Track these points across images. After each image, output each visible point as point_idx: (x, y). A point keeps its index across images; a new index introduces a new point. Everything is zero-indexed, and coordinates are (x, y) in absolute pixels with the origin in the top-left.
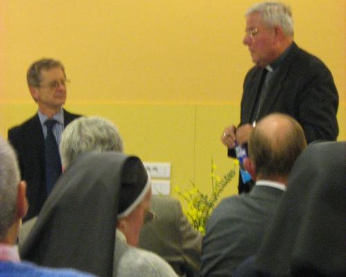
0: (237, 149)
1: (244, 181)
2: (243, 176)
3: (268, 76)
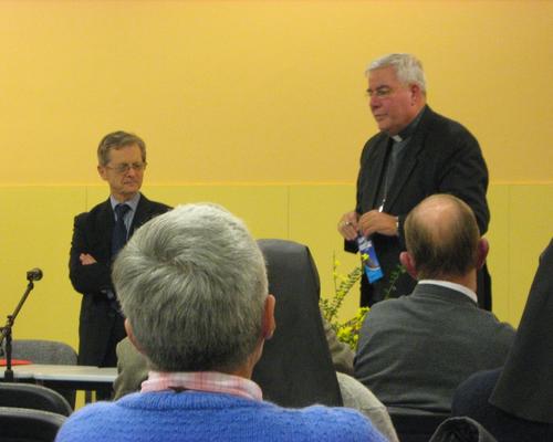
0: (360, 241)
1: (371, 280)
2: (369, 274)
3: (395, 147)
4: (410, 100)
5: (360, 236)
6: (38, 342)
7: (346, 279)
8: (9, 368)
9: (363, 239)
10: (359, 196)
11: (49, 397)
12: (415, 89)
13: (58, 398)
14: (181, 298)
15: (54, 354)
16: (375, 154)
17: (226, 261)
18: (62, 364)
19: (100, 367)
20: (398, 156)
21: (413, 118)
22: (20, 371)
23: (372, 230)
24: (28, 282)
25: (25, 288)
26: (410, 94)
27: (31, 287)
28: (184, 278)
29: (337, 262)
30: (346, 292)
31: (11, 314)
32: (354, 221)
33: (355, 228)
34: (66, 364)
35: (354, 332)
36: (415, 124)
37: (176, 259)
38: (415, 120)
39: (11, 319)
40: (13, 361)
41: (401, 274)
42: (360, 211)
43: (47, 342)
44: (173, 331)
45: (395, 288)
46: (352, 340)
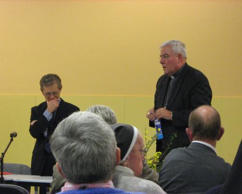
3: (171, 81)
4: (178, 61)
5: (156, 119)
6: (14, 165)
7: (151, 139)
8: (2, 176)
9: (157, 120)
10: (156, 102)
11: (21, 190)
12: (180, 56)
13: (25, 191)
14: (85, 154)
15: (21, 170)
16: (163, 83)
17: (102, 136)
18: (25, 174)
19: (42, 176)
20: (173, 84)
21: (179, 68)
22: (7, 177)
23: (161, 116)
24: (11, 138)
25: (9, 141)
26: (178, 58)
27: (12, 140)
28: (86, 145)
29: (147, 132)
30: (150, 145)
31: (3, 152)
32: (153, 112)
33: (153, 115)
34: (27, 174)
35: (154, 162)
36: (180, 71)
37: (81, 138)
38: (180, 69)
39: (3, 154)
40: (4, 173)
41: (175, 137)
42: (156, 108)
43: (18, 164)
44: (82, 168)
45: (172, 144)
46: (153, 166)
